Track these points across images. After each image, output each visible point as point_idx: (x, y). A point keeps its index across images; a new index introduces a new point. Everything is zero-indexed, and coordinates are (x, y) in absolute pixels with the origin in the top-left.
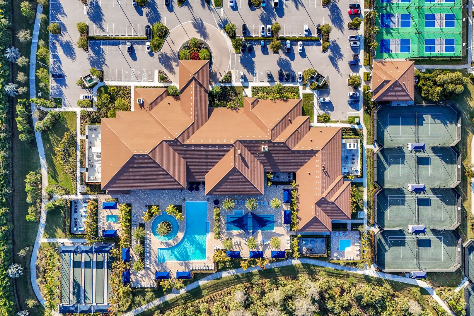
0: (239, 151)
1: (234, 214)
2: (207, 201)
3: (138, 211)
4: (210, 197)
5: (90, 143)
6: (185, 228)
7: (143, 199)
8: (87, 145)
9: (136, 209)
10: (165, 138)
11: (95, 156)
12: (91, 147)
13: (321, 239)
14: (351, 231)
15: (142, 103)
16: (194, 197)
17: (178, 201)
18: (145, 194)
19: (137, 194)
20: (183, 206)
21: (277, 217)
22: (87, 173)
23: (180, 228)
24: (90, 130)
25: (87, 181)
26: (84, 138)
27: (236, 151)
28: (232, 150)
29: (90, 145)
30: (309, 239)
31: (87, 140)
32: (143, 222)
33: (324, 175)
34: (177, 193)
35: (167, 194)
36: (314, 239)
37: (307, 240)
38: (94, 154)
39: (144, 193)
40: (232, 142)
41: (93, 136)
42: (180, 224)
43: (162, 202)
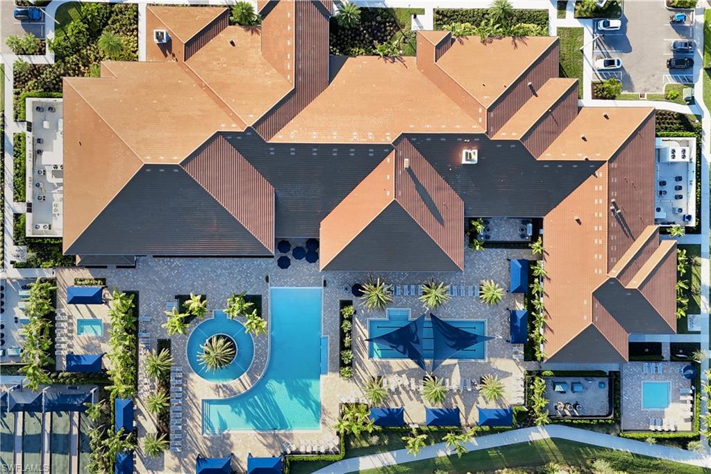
0: (406, 160)
1: (387, 319)
2: (322, 287)
3: (155, 310)
4: (329, 276)
5: (39, 141)
6: (268, 350)
7: (166, 281)
8: (29, 147)
9: (148, 305)
10: (224, 128)
11: (49, 174)
12: (40, 152)
13: (598, 380)
14: (672, 360)
15: (164, 41)
16: (291, 277)
17: (252, 286)
18: (173, 269)
19: (152, 267)
20: (264, 298)
21: (492, 326)
22: (29, 216)
23: (257, 350)
24: (38, 109)
25: (28, 234)
26: (22, 129)
27: (398, 161)
28: (390, 160)
29: (38, 147)
30: (569, 380)
31: (29, 134)
32: (167, 336)
33: (615, 224)
34: (249, 268)
35: (225, 269)
36: (582, 380)
37: (565, 383)
38: (47, 168)
39: (169, 267)
40: (389, 139)
41: (46, 125)
42: (258, 341)
43: (213, 288)
